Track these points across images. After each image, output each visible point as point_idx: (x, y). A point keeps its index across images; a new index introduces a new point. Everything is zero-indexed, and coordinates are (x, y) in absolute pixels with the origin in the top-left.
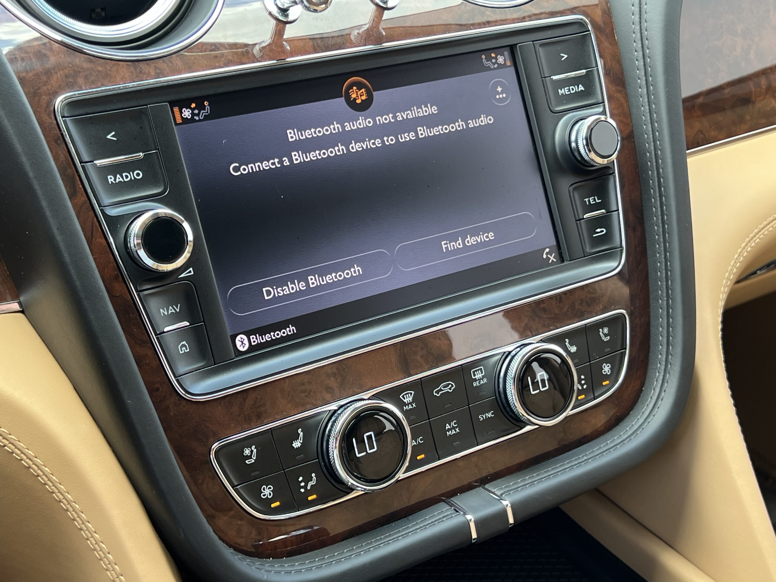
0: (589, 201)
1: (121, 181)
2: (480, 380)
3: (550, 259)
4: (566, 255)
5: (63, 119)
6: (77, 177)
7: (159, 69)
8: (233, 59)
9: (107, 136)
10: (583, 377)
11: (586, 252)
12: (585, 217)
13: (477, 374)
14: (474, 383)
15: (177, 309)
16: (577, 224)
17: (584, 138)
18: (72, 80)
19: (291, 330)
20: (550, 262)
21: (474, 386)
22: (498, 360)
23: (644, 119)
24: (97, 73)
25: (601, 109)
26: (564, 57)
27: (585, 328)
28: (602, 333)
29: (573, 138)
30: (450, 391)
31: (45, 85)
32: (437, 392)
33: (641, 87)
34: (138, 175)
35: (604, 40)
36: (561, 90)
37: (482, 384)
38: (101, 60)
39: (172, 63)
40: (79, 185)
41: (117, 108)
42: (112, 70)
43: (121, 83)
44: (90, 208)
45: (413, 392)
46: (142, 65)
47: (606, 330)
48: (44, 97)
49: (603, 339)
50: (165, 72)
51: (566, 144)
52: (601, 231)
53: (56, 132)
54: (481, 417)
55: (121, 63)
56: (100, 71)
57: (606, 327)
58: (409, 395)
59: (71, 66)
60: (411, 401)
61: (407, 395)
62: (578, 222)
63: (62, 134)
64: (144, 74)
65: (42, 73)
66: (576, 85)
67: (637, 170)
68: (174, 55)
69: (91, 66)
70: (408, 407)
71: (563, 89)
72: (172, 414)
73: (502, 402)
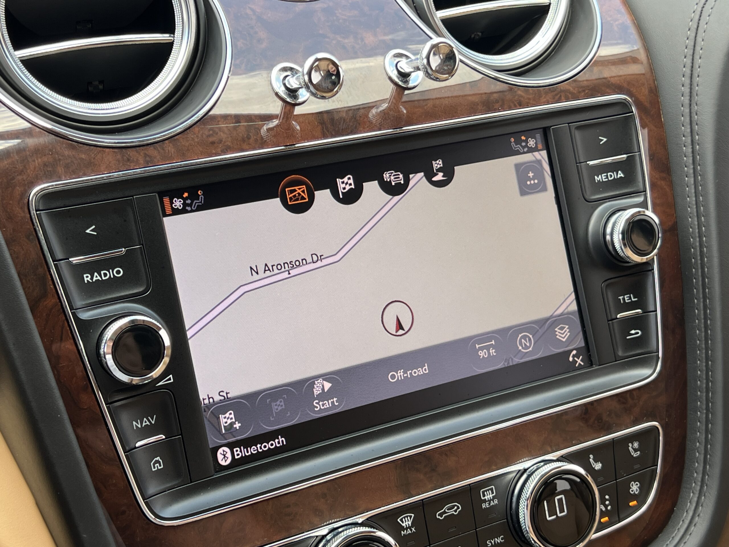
0: (624, 299)
1: (99, 280)
2: (490, 501)
3: (577, 362)
4: (595, 358)
5: (38, 212)
6: (49, 276)
7: (148, 156)
8: (231, 145)
9: (86, 230)
10: (607, 497)
11: (618, 355)
12: (618, 316)
13: (487, 494)
14: (483, 504)
15: (153, 420)
16: (609, 324)
17: (620, 232)
18: (51, 169)
19: (280, 441)
20: (577, 365)
21: (483, 508)
22: (511, 479)
23: (690, 211)
24: (79, 161)
25: (641, 199)
26: (603, 140)
27: (613, 441)
28: (632, 447)
29: (608, 230)
30: (455, 513)
31: (20, 174)
32: (441, 515)
33: (688, 176)
34: (118, 272)
35: (649, 122)
36: (598, 177)
37: (493, 505)
38: (85, 146)
39: (163, 150)
40: (50, 285)
41: (100, 199)
42: (96, 158)
43: (106, 173)
44: (61, 310)
45: (413, 515)
46: (130, 152)
47: (636, 445)
48: (18, 188)
49: (632, 454)
50: (155, 160)
51: (601, 238)
52: (635, 333)
53: (28, 227)
54: (489, 542)
55: (107, 150)
56: (83, 159)
57: (636, 441)
58: (409, 518)
59: (51, 153)
60: (410, 525)
61: (406, 519)
62: (610, 322)
63: (35, 229)
64: (131, 162)
65: (17, 162)
66: (615, 171)
67: (679, 267)
68: (167, 142)
69: (73, 153)
70: (407, 532)
71: (600, 176)
72: (138, 539)
73: (514, 526)
